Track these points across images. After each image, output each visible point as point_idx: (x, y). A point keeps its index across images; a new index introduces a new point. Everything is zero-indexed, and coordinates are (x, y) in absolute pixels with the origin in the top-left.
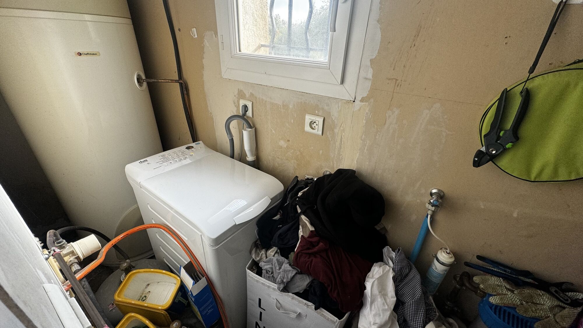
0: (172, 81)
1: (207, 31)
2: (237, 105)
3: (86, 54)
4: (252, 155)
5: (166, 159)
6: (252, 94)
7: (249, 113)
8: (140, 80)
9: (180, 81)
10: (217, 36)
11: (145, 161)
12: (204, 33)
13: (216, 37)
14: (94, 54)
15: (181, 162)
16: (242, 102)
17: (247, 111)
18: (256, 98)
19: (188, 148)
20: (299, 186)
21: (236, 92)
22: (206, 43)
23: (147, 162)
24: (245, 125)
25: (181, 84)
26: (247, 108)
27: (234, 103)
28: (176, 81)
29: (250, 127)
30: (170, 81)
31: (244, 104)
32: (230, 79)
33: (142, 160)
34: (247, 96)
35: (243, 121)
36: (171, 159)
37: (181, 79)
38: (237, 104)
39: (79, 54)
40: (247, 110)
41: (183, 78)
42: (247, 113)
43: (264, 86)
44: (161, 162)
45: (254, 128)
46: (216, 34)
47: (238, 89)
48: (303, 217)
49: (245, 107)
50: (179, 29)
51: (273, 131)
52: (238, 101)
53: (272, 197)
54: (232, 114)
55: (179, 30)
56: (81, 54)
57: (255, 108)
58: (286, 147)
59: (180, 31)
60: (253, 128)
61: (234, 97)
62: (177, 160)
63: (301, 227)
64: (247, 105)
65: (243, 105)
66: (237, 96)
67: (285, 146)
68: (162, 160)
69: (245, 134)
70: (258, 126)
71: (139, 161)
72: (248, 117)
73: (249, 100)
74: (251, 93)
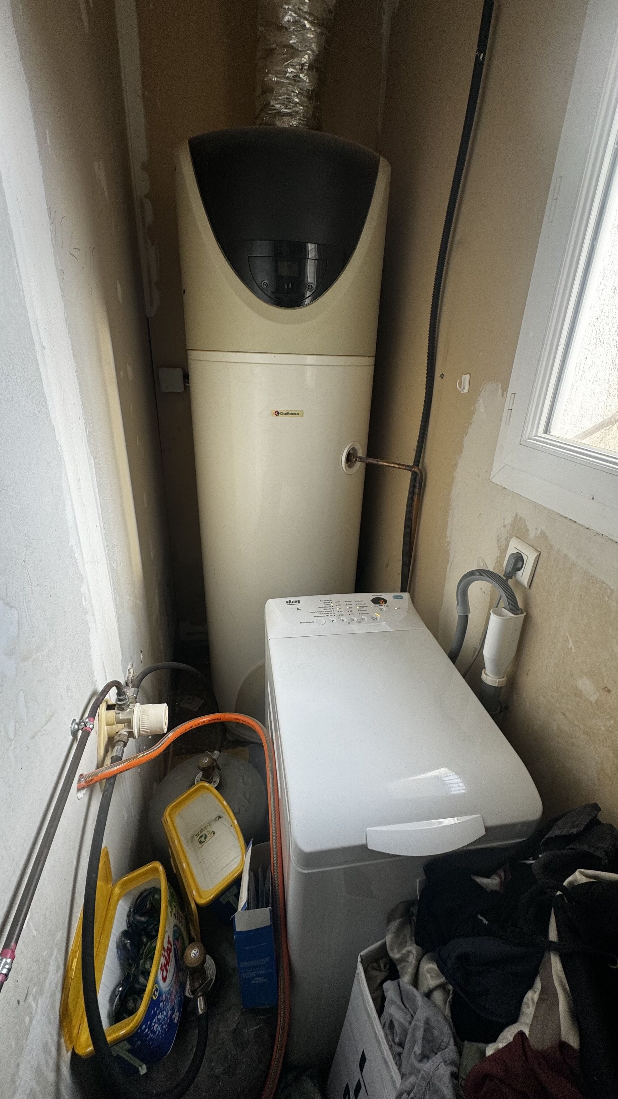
0: (400, 467)
1: (490, 382)
2: (504, 547)
3: (285, 414)
4: (498, 673)
5: (327, 611)
6: (543, 535)
7: (524, 576)
8: (352, 457)
9: (413, 469)
10: (505, 393)
11: (296, 601)
12: (483, 386)
13: (503, 396)
14: (295, 414)
15: (350, 625)
16: (515, 546)
17: (519, 569)
18: (551, 547)
19: (376, 601)
20: (585, 847)
21: (509, 520)
22: (481, 406)
23: (296, 606)
24: (504, 601)
25: (415, 475)
26: (521, 563)
27: (498, 541)
28: (407, 468)
29: (514, 608)
30: (396, 466)
31: (516, 551)
32: (505, 488)
33: (293, 599)
34: (532, 535)
35: (500, 591)
36: (336, 613)
37: (418, 466)
38: (503, 543)
39: (276, 413)
40: (519, 566)
41: (423, 464)
42: (520, 573)
43: (582, 528)
44: (318, 614)
45: (524, 614)
46: (505, 389)
47: (516, 514)
48: (556, 964)
49: (518, 560)
50: (443, 374)
51: (571, 645)
52: (507, 538)
53: (490, 823)
54: (481, 567)
55: (442, 376)
56: (278, 413)
57: (542, 571)
58: (593, 701)
59: (442, 378)
60: (522, 613)
61: (502, 528)
62: (345, 620)
63: (538, 985)
64: (523, 555)
65: (513, 554)
66: (509, 527)
67: (593, 698)
68: (322, 610)
69: (494, 620)
70: (536, 612)
71: (288, 599)
72: (518, 583)
73: (532, 546)
74: (541, 532)
